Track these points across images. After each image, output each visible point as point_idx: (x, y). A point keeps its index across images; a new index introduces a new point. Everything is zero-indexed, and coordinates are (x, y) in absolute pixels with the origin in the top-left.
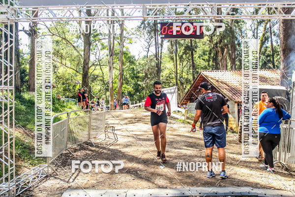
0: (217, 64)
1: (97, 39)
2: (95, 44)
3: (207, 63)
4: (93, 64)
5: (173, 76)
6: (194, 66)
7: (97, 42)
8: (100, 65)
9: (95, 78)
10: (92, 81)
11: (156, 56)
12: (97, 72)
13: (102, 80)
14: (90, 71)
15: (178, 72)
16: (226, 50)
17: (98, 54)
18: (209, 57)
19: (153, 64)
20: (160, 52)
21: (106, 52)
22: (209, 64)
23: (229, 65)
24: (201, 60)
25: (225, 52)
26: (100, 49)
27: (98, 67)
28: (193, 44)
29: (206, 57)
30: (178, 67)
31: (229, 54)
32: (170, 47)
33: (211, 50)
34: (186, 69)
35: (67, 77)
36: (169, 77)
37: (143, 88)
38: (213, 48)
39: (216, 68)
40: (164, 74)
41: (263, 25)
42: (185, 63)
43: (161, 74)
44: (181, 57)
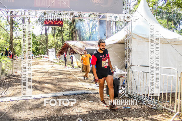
0: (73, 38)
1: (17, 26)
2: (16, 28)
3: (68, 38)
4: (15, 38)
5: (54, 43)
6: (63, 39)
7: (17, 28)
8: (19, 38)
9: (16, 45)
10: (15, 46)
11: (46, 34)
12: (17, 42)
13: (20, 46)
14: (14, 41)
15: (56, 41)
16: (76, 32)
17: (17, 33)
18: (69, 35)
19: (44, 38)
20: (47, 33)
21: (22, 32)
22: (69, 38)
23: (78, 39)
24: (66, 36)
25: (76, 33)
26: (18, 30)
27: (18, 39)
28: (62, 29)
29: (68, 35)
30: (56, 39)
31: (78, 34)
32: (52, 30)
33: (70, 32)
34: (59, 40)
35: (2, 44)
36: (52, 44)
37: (40, 49)
38: (71, 31)
39: (73, 40)
40: (49, 43)
41: (92, 22)
42: (59, 38)
43: (48, 43)
44: (57, 35)
